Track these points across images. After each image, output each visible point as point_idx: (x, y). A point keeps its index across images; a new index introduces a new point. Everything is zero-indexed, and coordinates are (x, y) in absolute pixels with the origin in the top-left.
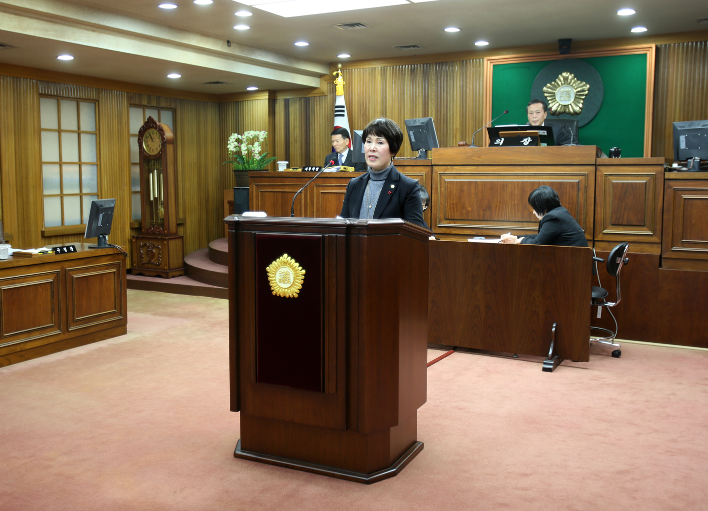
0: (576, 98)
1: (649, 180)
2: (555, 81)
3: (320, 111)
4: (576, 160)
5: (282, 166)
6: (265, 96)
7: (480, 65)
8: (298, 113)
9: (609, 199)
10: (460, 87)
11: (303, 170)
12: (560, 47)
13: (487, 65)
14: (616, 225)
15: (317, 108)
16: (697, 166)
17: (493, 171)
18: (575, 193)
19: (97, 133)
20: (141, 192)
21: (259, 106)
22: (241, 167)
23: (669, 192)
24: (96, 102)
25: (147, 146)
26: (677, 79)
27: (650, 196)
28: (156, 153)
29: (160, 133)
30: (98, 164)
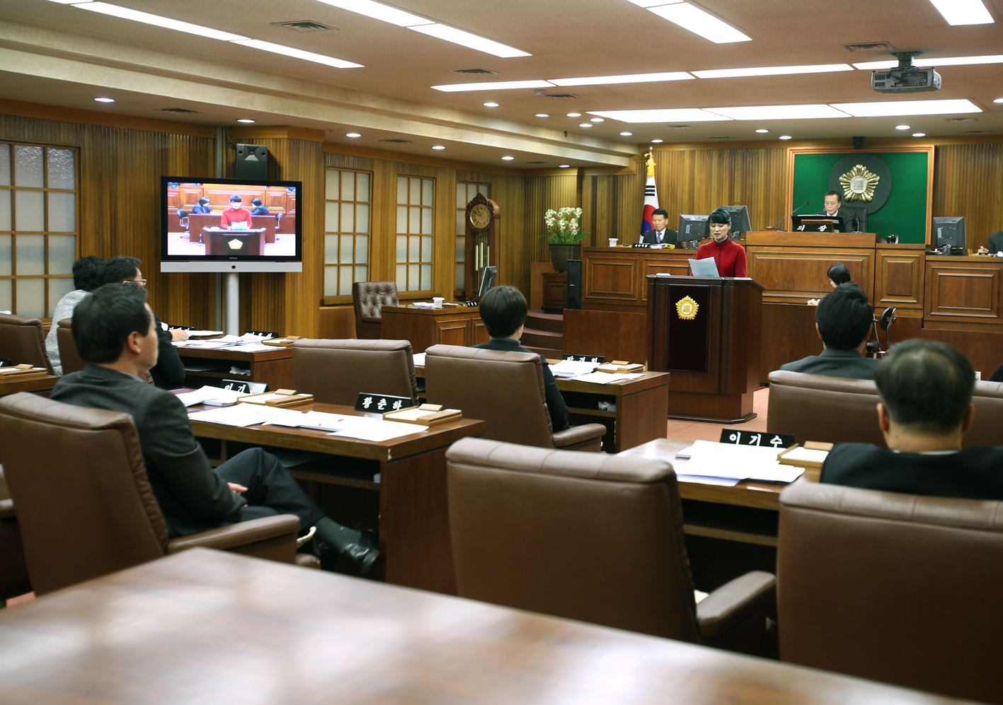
0: (867, 187)
1: (915, 261)
2: (850, 172)
3: (628, 190)
4: (861, 245)
5: (613, 243)
6: (575, 173)
7: (783, 157)
8: (606, 190)
9: (885, 275)
10: (764, 173)
11: (634, 246)
12: (854, 144)
13: (790, 155)
14: (890, 295)
15: (625, 186)
16: (949, 251)
17: (796, 251)
18: (860, 270)
19: (434, 208)
20: (465, 263)
21: (568, 181)
22: (556, 241)
23: (929, 270)
24: (434, 180)
25: (474, 220)
26: (953, 175)
27: (915, 273)
28: (483, 226)
29: (489, 209)
30: (433, 236)
